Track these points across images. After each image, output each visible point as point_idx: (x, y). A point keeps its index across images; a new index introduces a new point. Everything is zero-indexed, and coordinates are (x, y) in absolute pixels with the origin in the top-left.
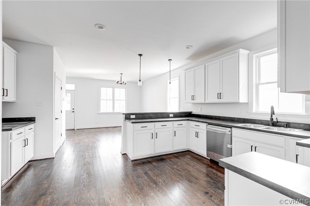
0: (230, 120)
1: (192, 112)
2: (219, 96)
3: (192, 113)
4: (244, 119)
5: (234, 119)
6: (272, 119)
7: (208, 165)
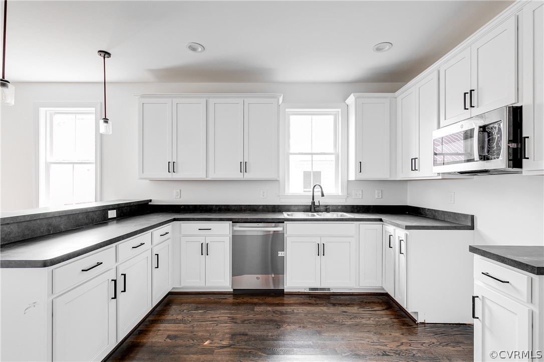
0: (250, 210)
1: (151, 201)
2: (244, 167)
3: (150, 203)
4: (274, 206)
5: (256, 208)
6: (313, 203)
7: (234, 304)
